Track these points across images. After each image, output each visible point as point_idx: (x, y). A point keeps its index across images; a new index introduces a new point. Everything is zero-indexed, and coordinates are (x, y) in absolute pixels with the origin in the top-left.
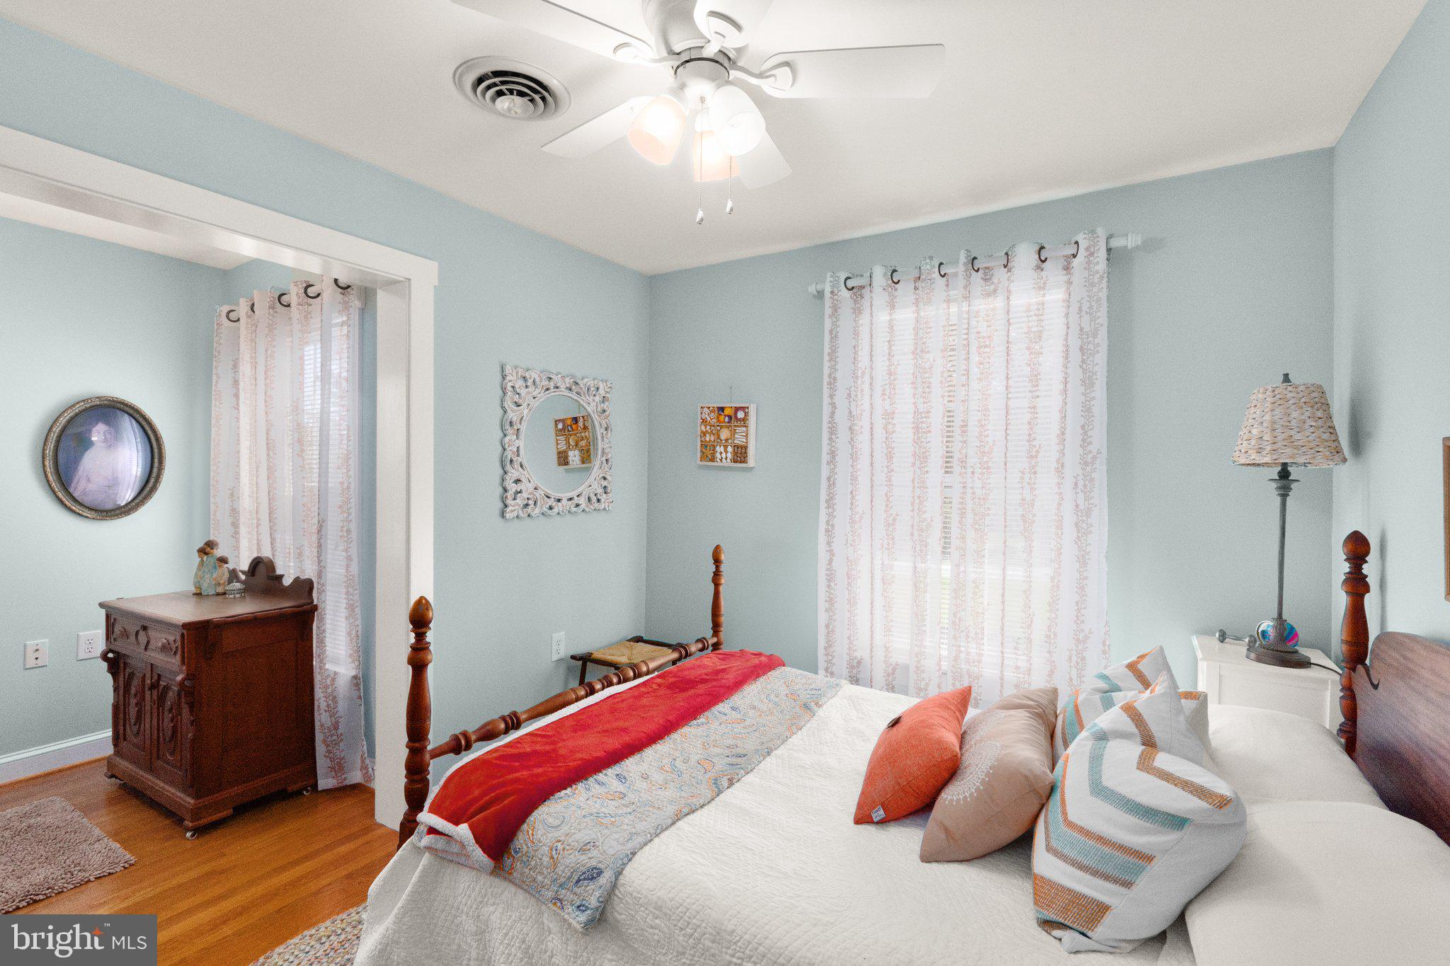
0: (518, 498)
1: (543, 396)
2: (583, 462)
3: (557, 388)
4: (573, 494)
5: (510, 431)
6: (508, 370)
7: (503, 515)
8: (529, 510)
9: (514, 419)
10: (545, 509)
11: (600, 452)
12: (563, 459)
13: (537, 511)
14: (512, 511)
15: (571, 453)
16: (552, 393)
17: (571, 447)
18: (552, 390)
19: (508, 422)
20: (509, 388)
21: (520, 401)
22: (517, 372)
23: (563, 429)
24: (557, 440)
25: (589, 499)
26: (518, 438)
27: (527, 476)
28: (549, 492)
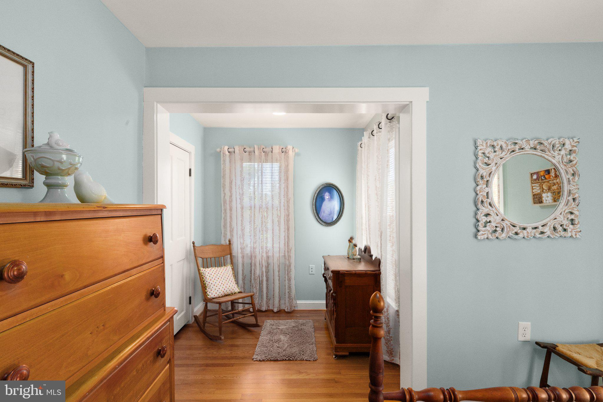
0: (488, 226)
1: (508, 157)
2: (555, 201)
3: (522, 149)
4: (539, 224)
5: (481, 182)
6: (479, 142)
7: (476, 236)
8: (497, 234)
9: (484, 174)
10: (511, 234)
11: (566, 193)
12: (538, 199)
13: (504, 235)
14: (483, 234)
15: (544, 195)
16: (518, 153)
17: (544, 191)
18: (517, 151)
19: (480, 176)
20: (480, 154)
21: (490, 162)
22: (487, 143)
23: (538, 179)
24: (532, 187)
25: (555, 229)
26: (487, 187)
27: (495, 211)
28: (515, 222)
